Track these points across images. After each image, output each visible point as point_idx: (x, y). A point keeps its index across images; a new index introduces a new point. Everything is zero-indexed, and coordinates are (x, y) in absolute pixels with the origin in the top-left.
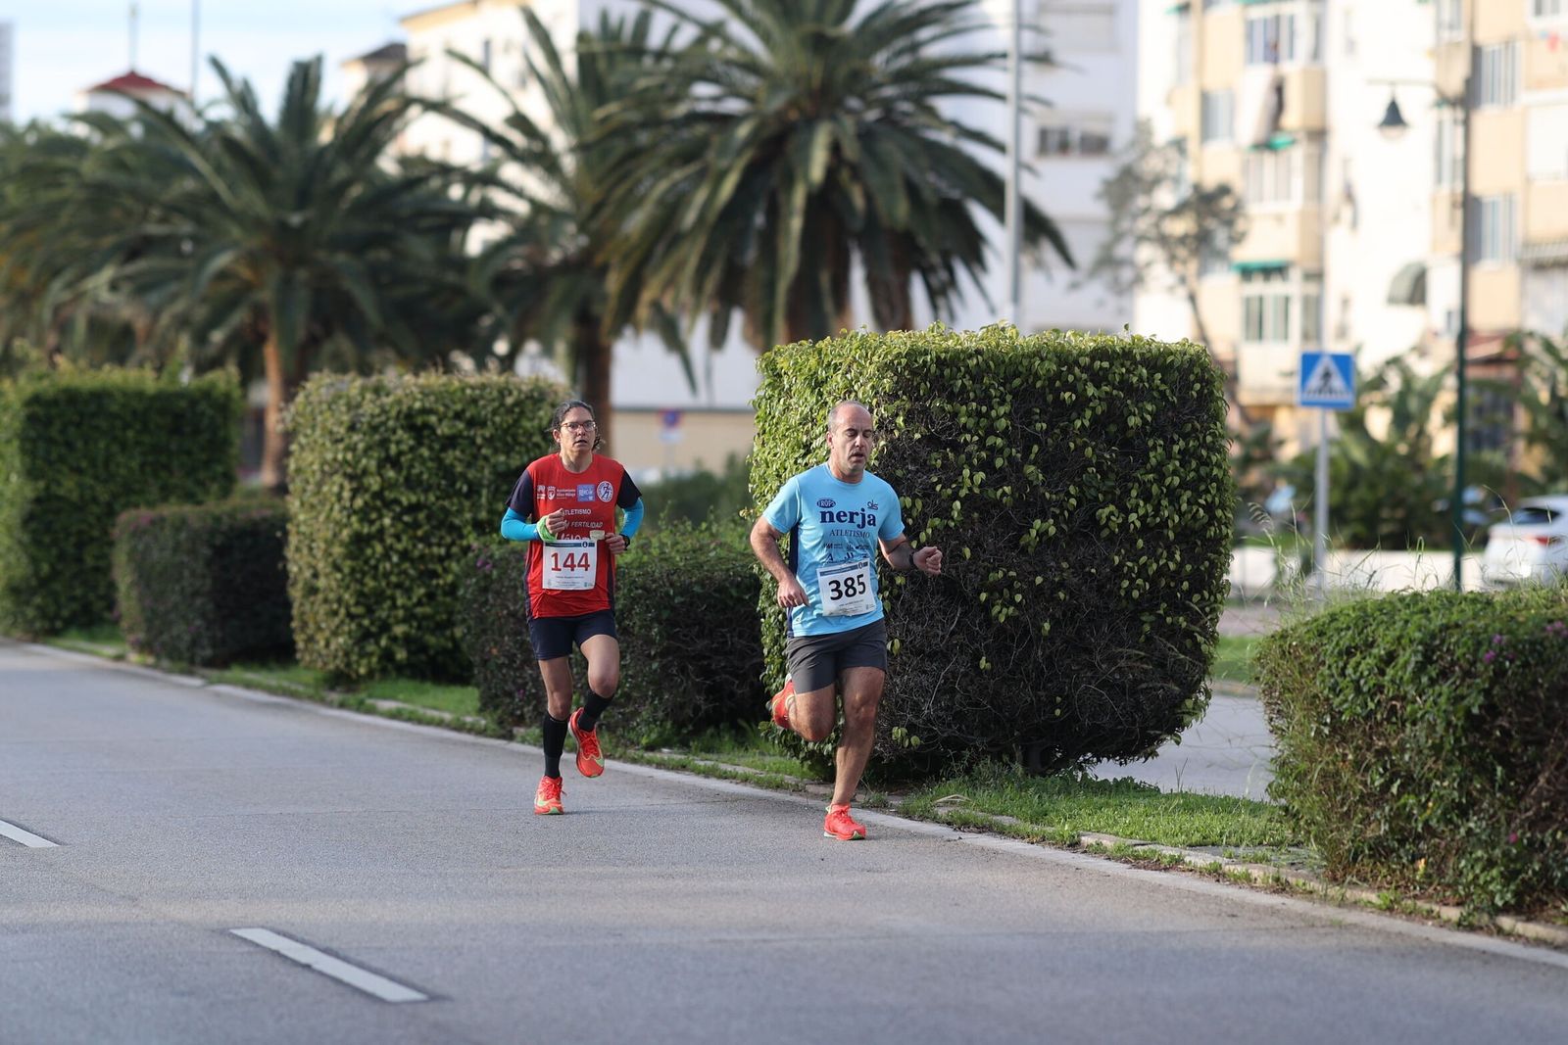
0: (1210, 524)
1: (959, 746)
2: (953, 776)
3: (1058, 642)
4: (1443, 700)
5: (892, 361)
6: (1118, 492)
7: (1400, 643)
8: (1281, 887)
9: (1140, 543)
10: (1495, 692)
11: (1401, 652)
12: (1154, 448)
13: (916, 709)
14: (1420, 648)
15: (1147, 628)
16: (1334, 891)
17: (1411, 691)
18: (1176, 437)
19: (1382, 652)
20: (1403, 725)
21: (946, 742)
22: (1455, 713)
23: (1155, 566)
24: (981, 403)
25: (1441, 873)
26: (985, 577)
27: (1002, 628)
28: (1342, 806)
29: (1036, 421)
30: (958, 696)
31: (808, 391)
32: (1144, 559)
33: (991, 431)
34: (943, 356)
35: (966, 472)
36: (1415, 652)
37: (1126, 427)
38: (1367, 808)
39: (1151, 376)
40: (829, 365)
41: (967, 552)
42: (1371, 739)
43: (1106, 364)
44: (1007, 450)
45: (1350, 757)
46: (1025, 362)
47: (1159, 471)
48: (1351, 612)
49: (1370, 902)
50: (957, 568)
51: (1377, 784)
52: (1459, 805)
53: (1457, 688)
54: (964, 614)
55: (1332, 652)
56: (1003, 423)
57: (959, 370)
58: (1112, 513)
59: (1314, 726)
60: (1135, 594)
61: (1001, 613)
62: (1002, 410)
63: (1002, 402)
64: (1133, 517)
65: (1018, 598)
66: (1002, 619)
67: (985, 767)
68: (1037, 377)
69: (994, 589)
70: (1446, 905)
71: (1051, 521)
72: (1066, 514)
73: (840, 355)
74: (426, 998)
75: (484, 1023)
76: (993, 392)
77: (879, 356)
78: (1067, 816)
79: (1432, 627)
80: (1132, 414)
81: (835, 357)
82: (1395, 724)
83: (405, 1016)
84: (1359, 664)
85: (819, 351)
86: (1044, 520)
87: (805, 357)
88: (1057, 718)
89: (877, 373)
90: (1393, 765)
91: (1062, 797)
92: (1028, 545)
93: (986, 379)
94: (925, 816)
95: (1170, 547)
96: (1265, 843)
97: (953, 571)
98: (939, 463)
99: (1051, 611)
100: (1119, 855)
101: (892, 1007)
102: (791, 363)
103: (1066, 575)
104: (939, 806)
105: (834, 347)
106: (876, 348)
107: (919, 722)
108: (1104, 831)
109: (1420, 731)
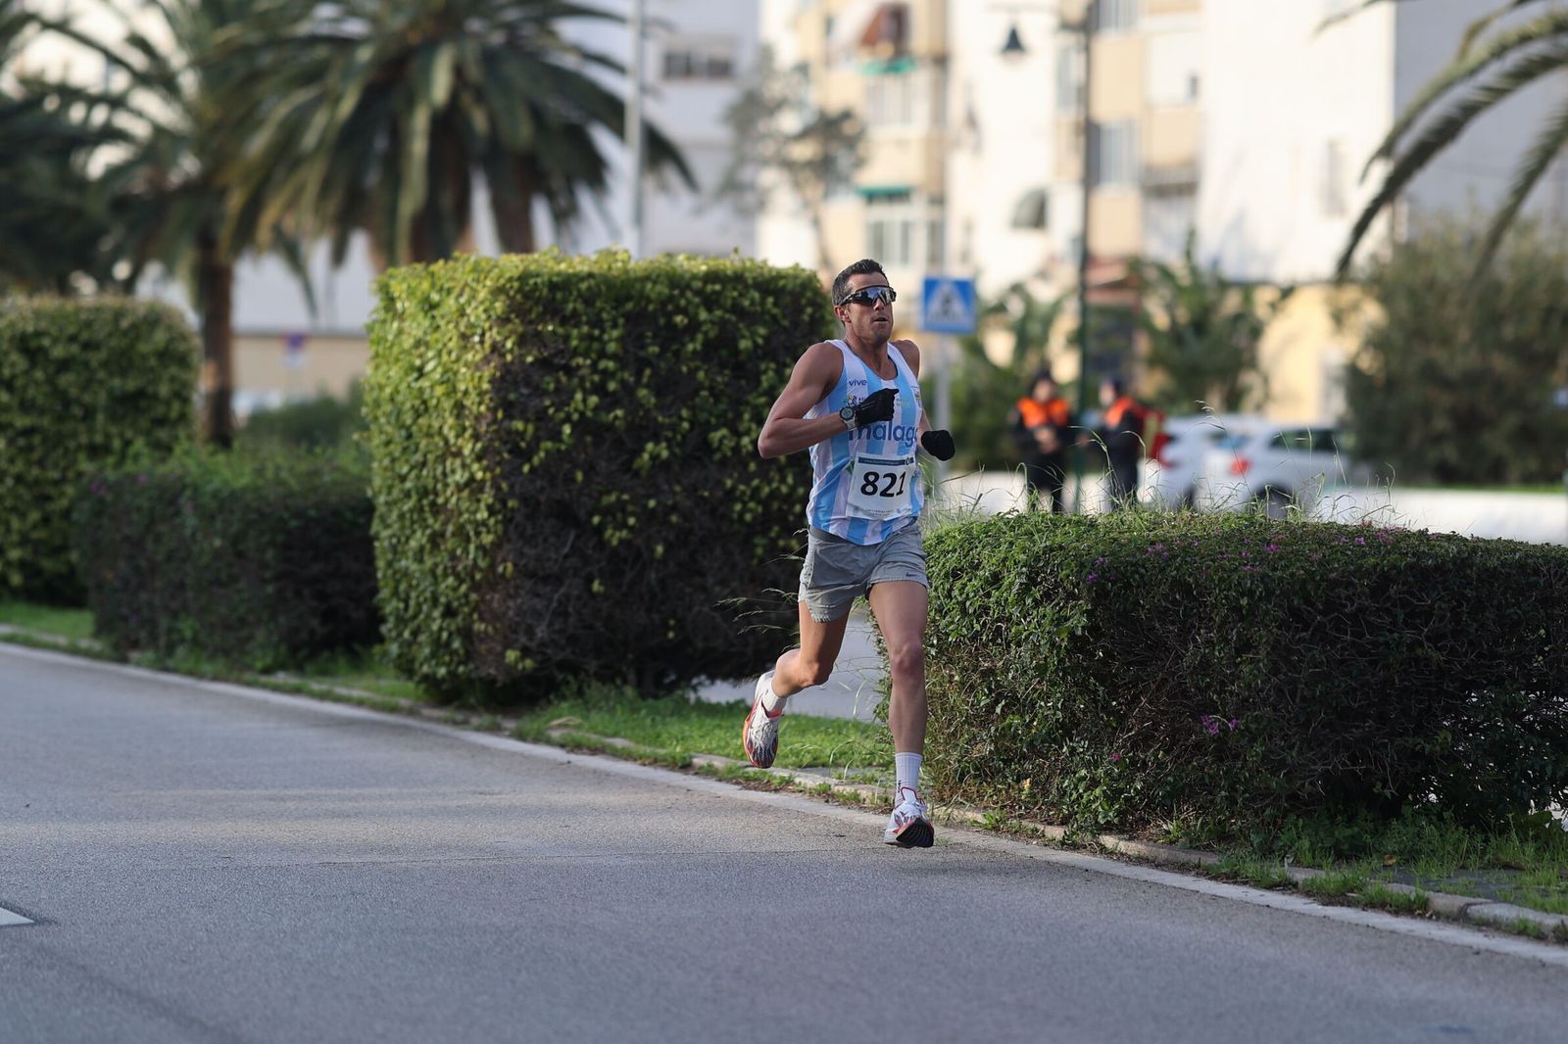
1: (573, 668)
2: (564, 698)
3: (671, 564)
4: (1046, 622)
5: (504, 285)
6: (730, 415)
7: (1004, 565)
9: (752, 466)
10: (1097, 613)
11: (1006, 574)
12: (765, 372)
13: (530, 632)
14: (1024, 569)
15: (759, 551)
16: (941, 811)
17: (1016, 612)
19: (988, 574)
20: (1008, 646)
21: (563, 666)
22: (1058, 634)
23: (766, 490)
24: (593, 325)
25: (1046, 793)
26: (599, 500)
27: (615, 551)
28: (948, 728)
29: (649, 345)
30: (572, 620)
31: (421, 315)
32: (755, 482)
33: (603, 354)
34: (555, 279)
35: (579, 396)
36: (1020, 574)
37: (736, 352)
38: (973, 728)
39: (763, 303)
40: (442, 288)
41: (579, 476)
42: (977, 660)
43: (718, 287)
44: (619, 373)
45: (957, 678)
46: (638, 286)
48: (957, 534)
49: (976, 822)
50: (570, 491)
51: (982, 704)
52: (1063, 725)
53: (1060, 609)
54: (578, 537)
55: (939, 575)
56: (612, 347)
57: (571, 293)
58: (723, 437)
60: (748, 517)
61: (614, 537)
62: (615, 333)
63: (615, 326)
64: (746, 440)
65: (632, 521)
66: (615, 542)
67: (595, 690)
68: (649, 300)
69: (607, 512)
70: (1050, 823)
71: (664, 444)
72: (679, 437)
73: (452, 279)
74: (32, 921)
75: (90, 945)
76: (605, 316)
77: (491, 280)
78: (680, 737)
79: (1036, 549)
80: (743, 337)
81: (448, 281)
82: (1000, 645)
83: (11, 939)
84: (965, 585)
85: (432, 275)
86: (657, 443)
87: (418, 280)
88: (670, 641)
89: (489, 297)
90: (998, 685)
91: (675, 719)
92: (641, 468)
93: (598, 304)
94: (539, 738)
95: (781, 470)
96: (875, 764)
97: (567, 496)
98: (552, 386)
99: (664, 534)
100: (730, 776)
101: (498, 928)
102: (404, 286)
103: (678, 498)
104: (552, 728)
105: (447, 271)
106: (489, 271)
107: (533, 645)
108: (716, 752)
109: (1024, 652)
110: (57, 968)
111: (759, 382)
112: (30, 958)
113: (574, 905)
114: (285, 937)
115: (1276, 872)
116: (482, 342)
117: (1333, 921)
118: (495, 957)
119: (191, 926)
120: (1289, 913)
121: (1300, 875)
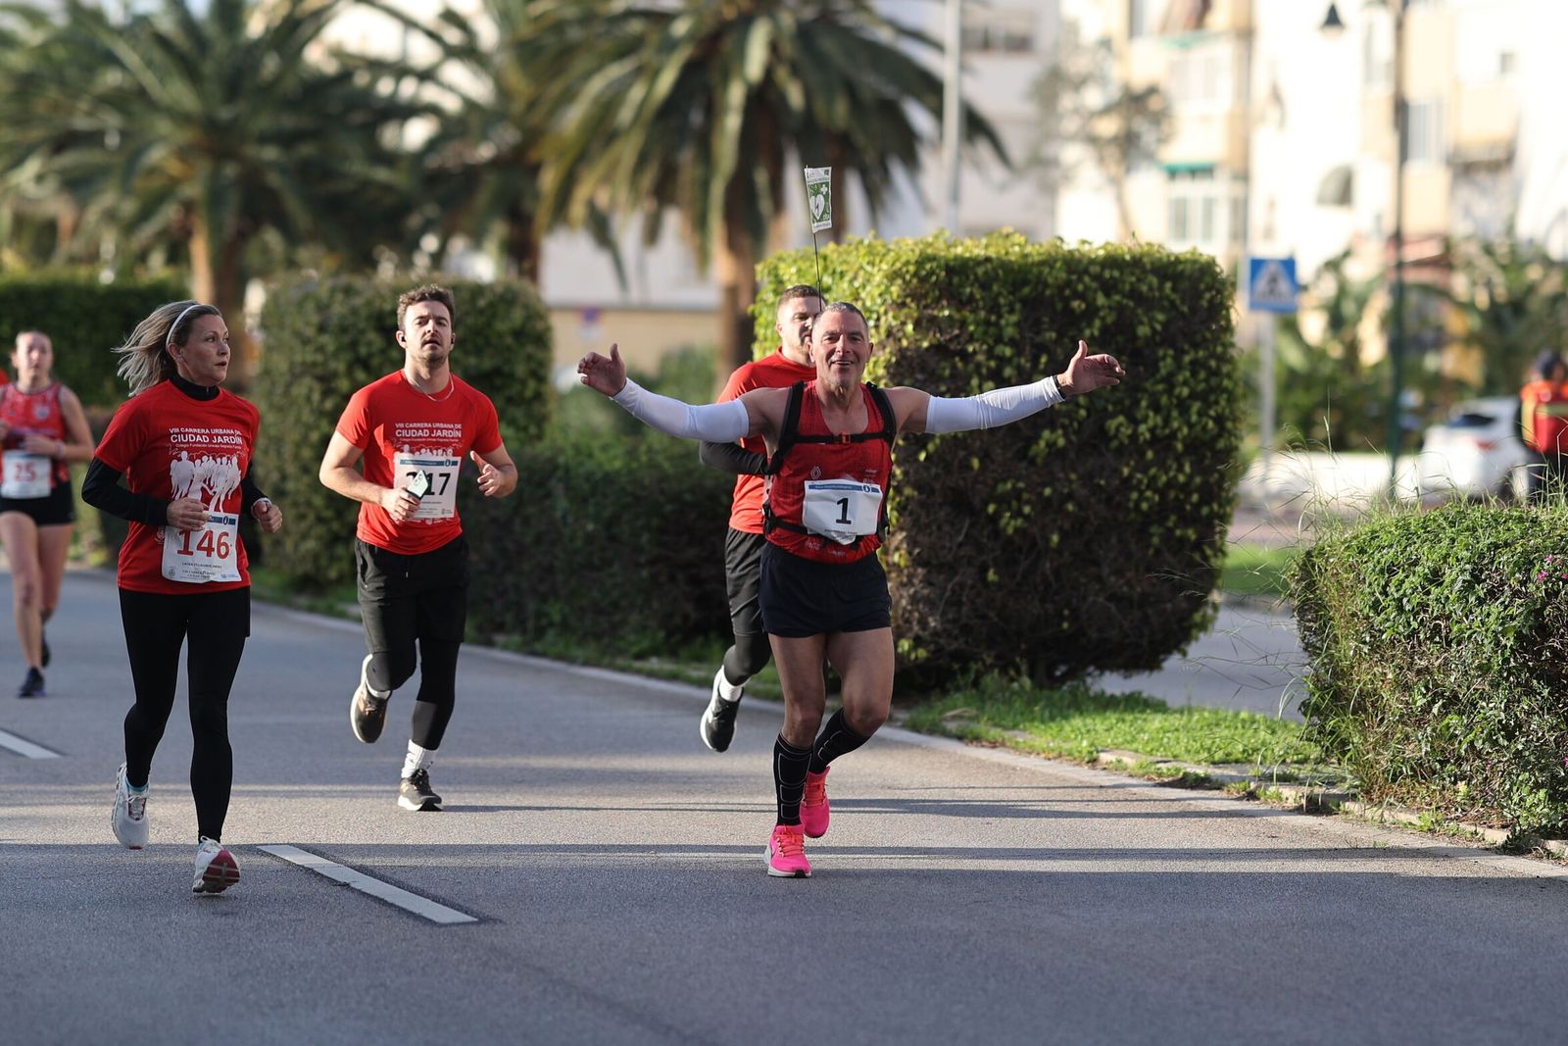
0: (1219, 435)
1: (963, 658)
2: (958, 689)
3: (1066, 554)
4: (1491, 620)
5: (900, 269)
6: (1127, 402)
7: (1445, 562)
8: (1316, 807)
9: (1150, 455)
10: (1546, 613)
11: (1448, 571)
12: (1164, 358)
13: (923, 623)
14: (1468, 566)
15: (1156, 540)
16: (1373, 813)
17: (1456, 608)
18: (1186, 347)
19: (1427, 571)
20: (1449, 644)
21: (956, 656)
22: (1504, 633)
23: (1164, 478)
24: (990, 311)
25: (1485, 795)
26: (994, 487)
27: (1010, 540)
28: (1379, 726)
29: (1046, 330)
30: (965, 609)
32: (1153, 471)
33: (999, 340)
34: (952, 263)
36: (1463, 571)
37: (1134, 337)
38: (1407, 729)
39: (1161, 288)
40: (834, 272)
41: (976, 463)
42: (1412, 658)
43: (1116, 274)
44: (1016, 360)
45: (1390, 676)
46: (1035, 270)
47: (1169, 381)
48: (1393, 529)
49: (1410, 824)
50: (964, 479)
51: (1419, 704)
52: (1505, 727)
53: (1506, 608)
54: (972, 525)
55: (1374, 570)
56: (1010, 332)
57: (968, 278)
58: (1121, 425)
59: (1353, 644)
60: (1145, 506)
61: (1010, 524)
62: (1014, 318)
63: (1012, 311)
64: (1142, 428)
65: (1027, 509)
66: (1010, 531)
67: (992, 680)
68: (1046, 285)
69: (1003, 501)
70: (1490, 827)
71: (1060, 432)
72: (1076, 425)
73: (845, 262)
74: (476, 920)
75: (541, 947)
76: (1002, 301)
77: (887, 264)
78: (1083, 730)
79: (1481, 545)
80: (1141, 323)
81: (841, 264)
82: (1439, 643)
83: (459, 938)
84: (1403, 582)
85: (825, 258)
86: (1053, 430)
87: (808, 264)
88: (1063, 631)
89: (885, 281)
90: (1436, 686)
91: (1071, 711)
92: (1036, 456)
93: (995, 288)
94: (936, 730)
95: (1179, 459)
96: (1288, 760)
97: (961, 483)
98: (947, 372)
99: (1059, 523)
100: (1141, 772)
101: (951, 932)
102: (793, 270)
103: (1074, 486)
104: (945, 719)
105: (840, 254)
106: (884, 255)
107: (925, 635)
108: (1122, 747)
109: (1467, 651)
110: (515, 970)
111: (1158, 370)
112: (484, 959)
113: (1021, 908)
114: (736, 939)
116: (877, 327)
118: (957, 963)
119: (638, 926)
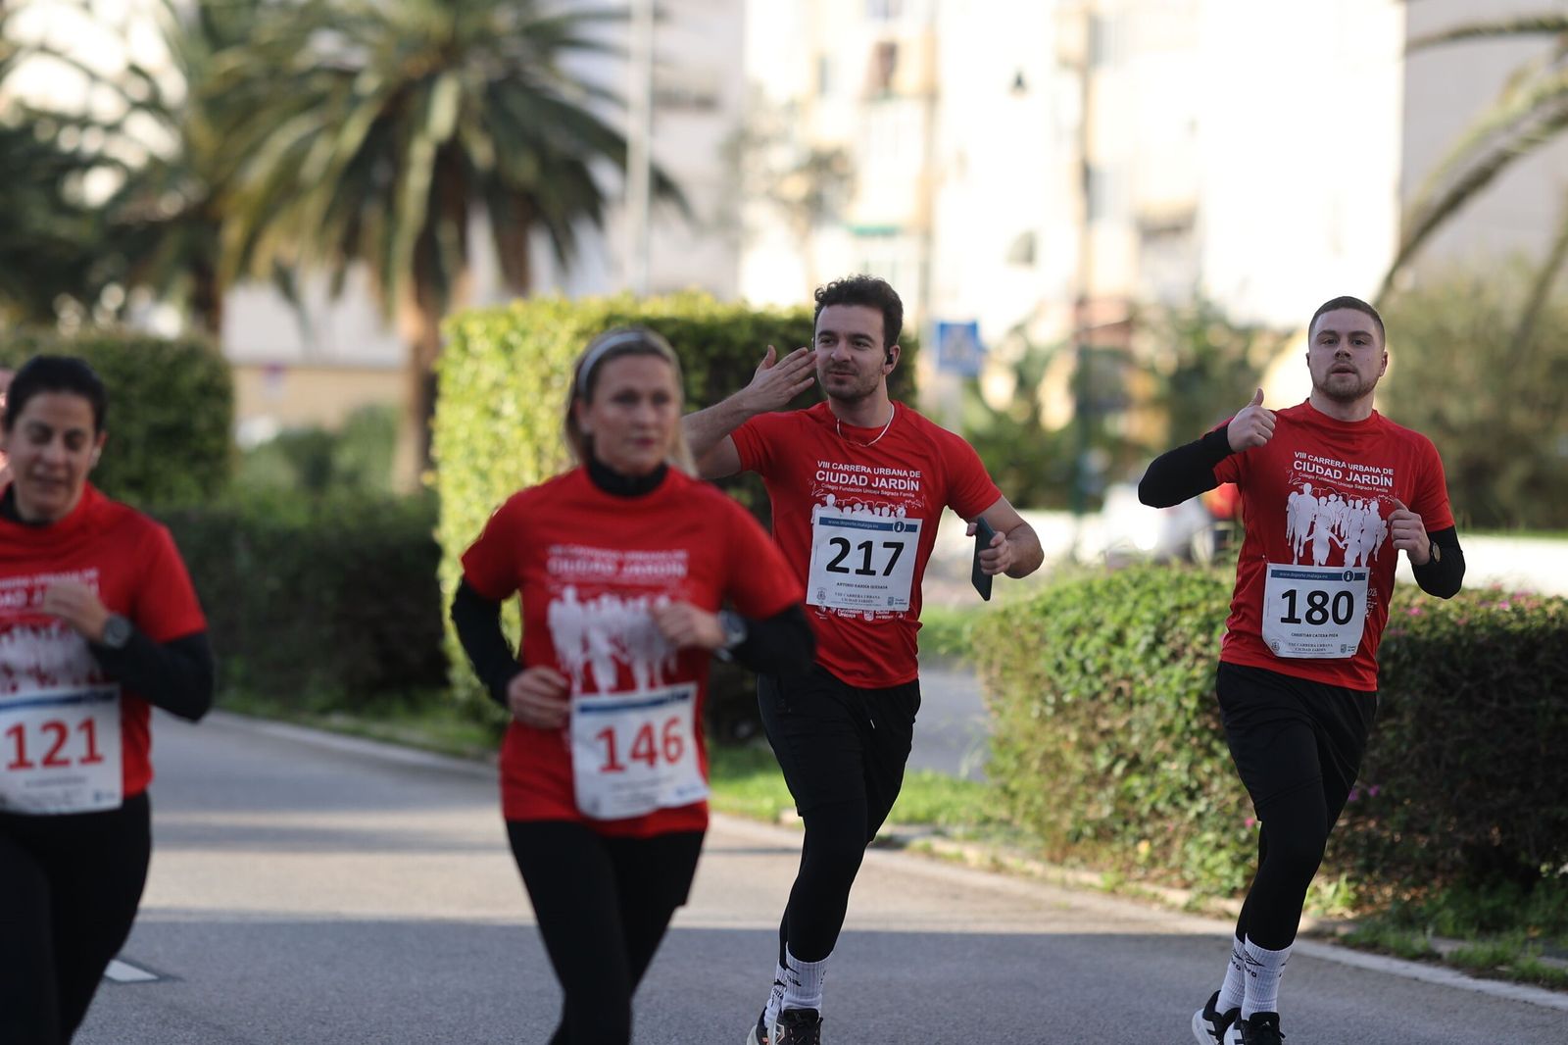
4: (1174, 682)
5: (588, 327)
7: (1129, 623)
8: (997, 868)
11: (1131, 632)
14: (1151, 628)
16: (1055, 873)
17: (1139, 671)
19: (1110, 632)
20: (1131, 706)
22: (1187, 694)
25: (1166, 857)
28: (1060, 787)
31: (497, 357)
36: (1146, 633)
38: (1092, 790)
40: (523, 331)
42: (1096, 719)
45: (1072, 737)
46: (722, 331)
48: (1077, 590)
49: (1092, 884)
51: (1101, 764)
52: (1188, 788)
53: (1188, 670)
55: (1057, 631)
59: (1037, 706)
63: (699, 371)
68: (734, 346)
70: (1172, 888)
74: (155, 977)
75: (222, 1004)
79: (1163, 608)
82: (1122, 704)
83: (139, 996)
84: (1086, 643)
85: (511, 314)
87: (494, 321)
89: (571, 338)
90: (1119, 746)
91: (755, 771)
109: (1149, 712)
114: (419, 997)
115: (1420, 941)
117: (1488, 996)
119: (319, 984)
120: (1441, 987)
121: (1445, 948)
